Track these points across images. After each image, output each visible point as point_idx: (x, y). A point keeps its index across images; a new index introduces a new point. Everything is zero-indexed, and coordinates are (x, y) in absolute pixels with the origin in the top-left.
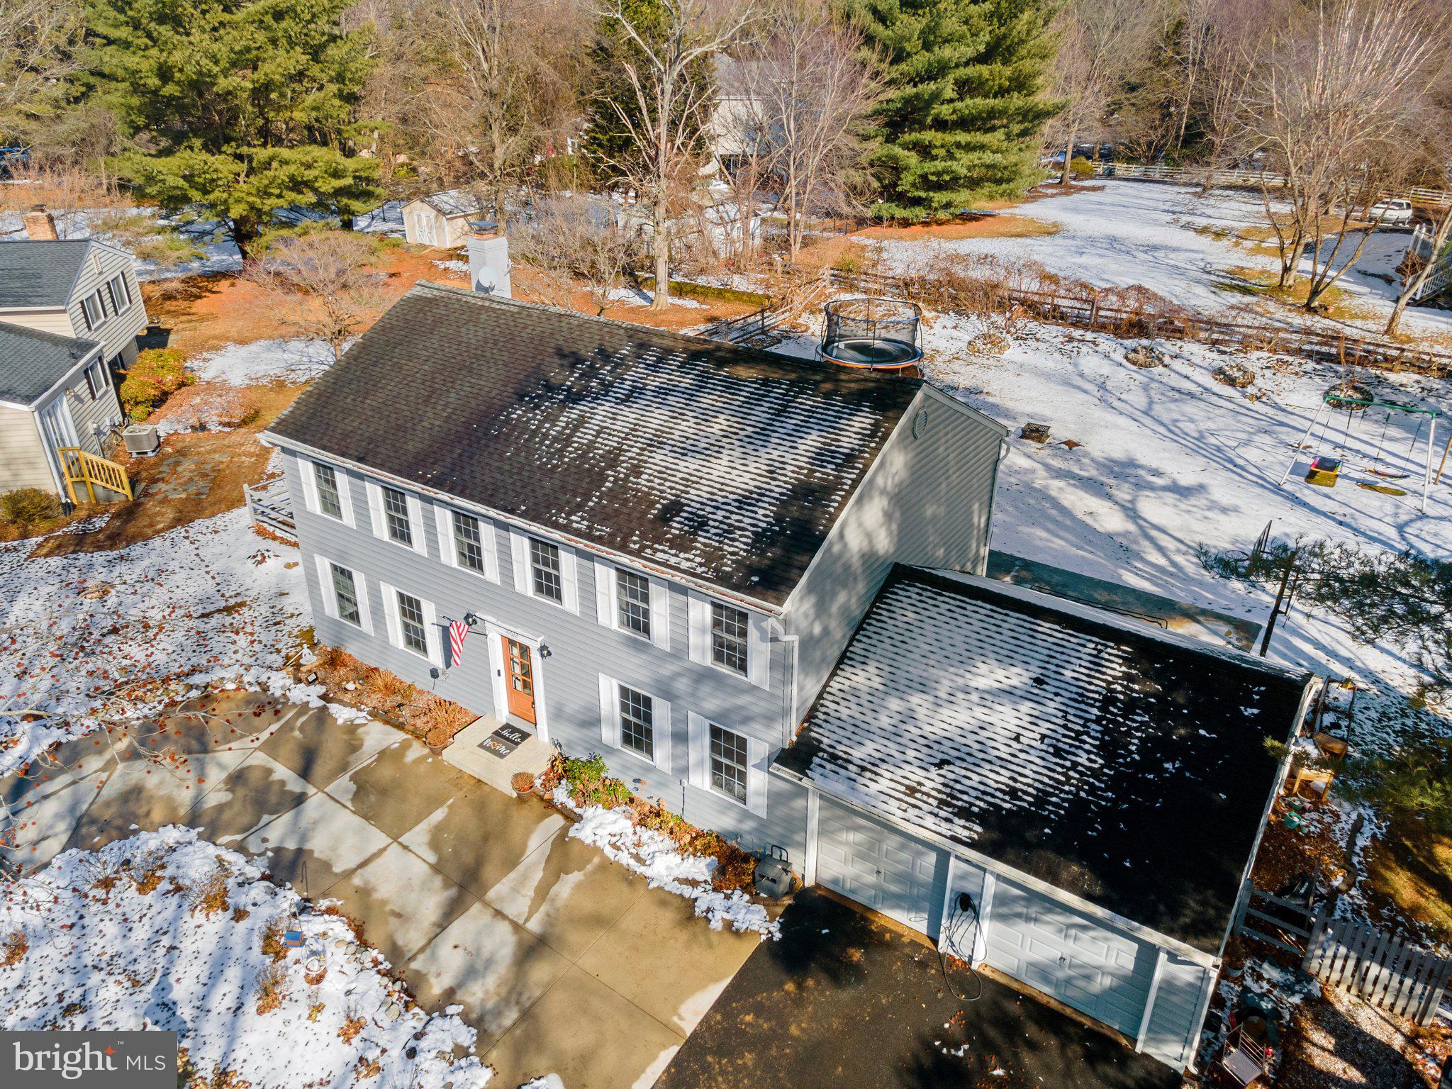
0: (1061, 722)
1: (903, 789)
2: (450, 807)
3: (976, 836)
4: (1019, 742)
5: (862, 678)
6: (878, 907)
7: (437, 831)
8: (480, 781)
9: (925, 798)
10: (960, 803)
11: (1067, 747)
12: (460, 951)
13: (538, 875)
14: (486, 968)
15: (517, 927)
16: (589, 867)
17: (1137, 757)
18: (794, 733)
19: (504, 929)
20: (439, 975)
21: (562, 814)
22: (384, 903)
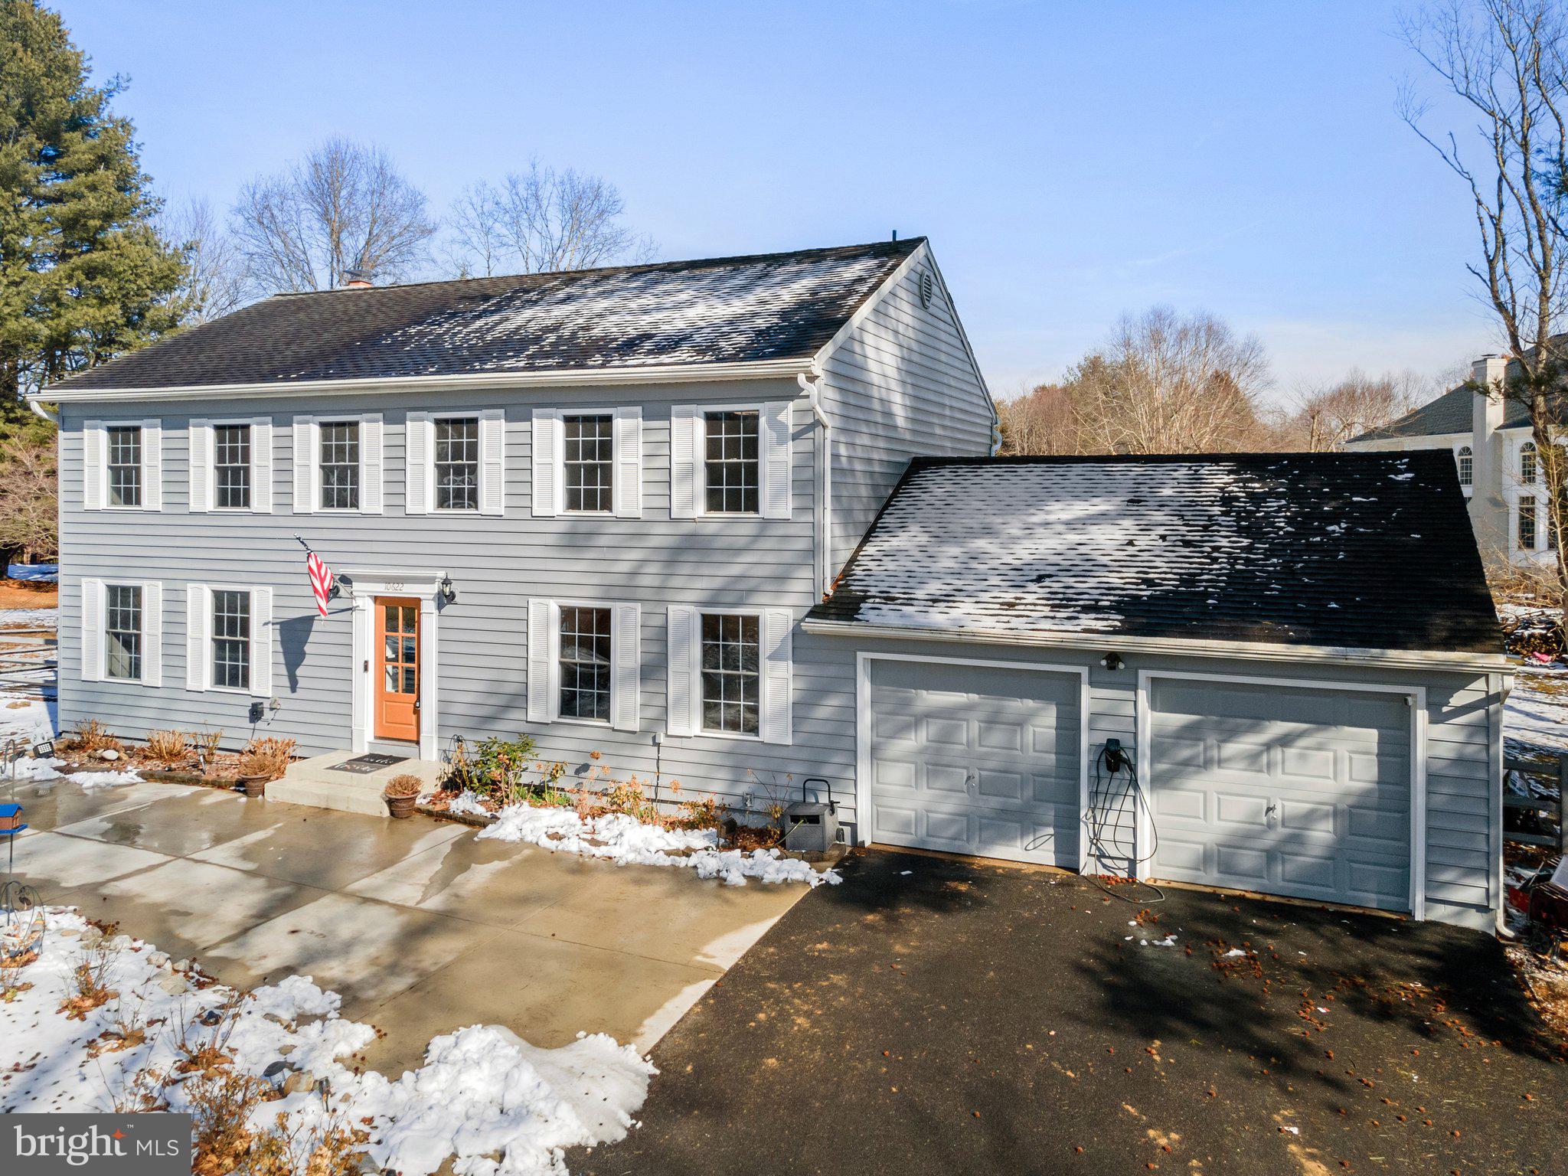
0: (1181, 523)
1: (998, 606)
3: (1119, 624)
4: (1134, 545)
5: (906, 540)
6: (972, 848)
7: (257, 846)
8: (326, 809)
9: (1032, 608)
10: (1081, 603)
11: (1199, 538)
16: (516, 857)
17: (1289, 529)
18: (828, 582)
20: (263, 958)
21: (465, 822)
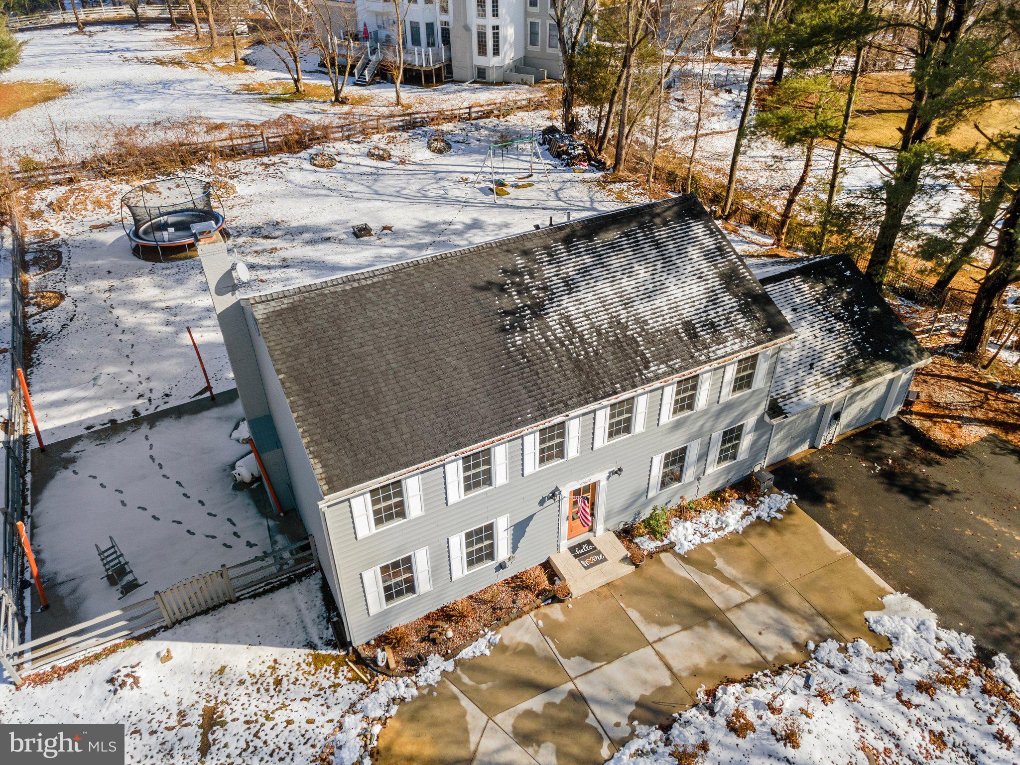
0: (817, 319)
2: (627, 607)
3: (851, 381)
7: (649, 619)
8: (608, 584)
9: (824, 383)
10: (833, 375)
12: (763, 632)
13: (712, 578)
14: (782, 624)
15: (752, 600)
16: (714, 553)
17: (847, 313)
19: (751, 607)
20: (781, 647)
21: (661, 551)
22: (710, 662)
